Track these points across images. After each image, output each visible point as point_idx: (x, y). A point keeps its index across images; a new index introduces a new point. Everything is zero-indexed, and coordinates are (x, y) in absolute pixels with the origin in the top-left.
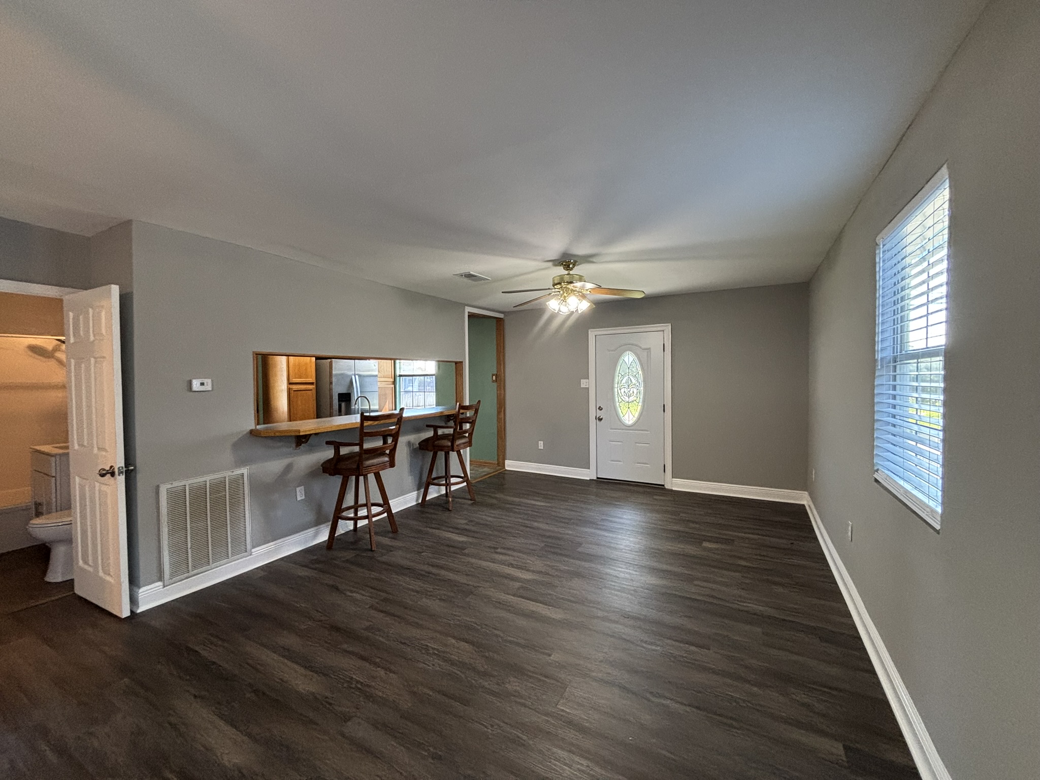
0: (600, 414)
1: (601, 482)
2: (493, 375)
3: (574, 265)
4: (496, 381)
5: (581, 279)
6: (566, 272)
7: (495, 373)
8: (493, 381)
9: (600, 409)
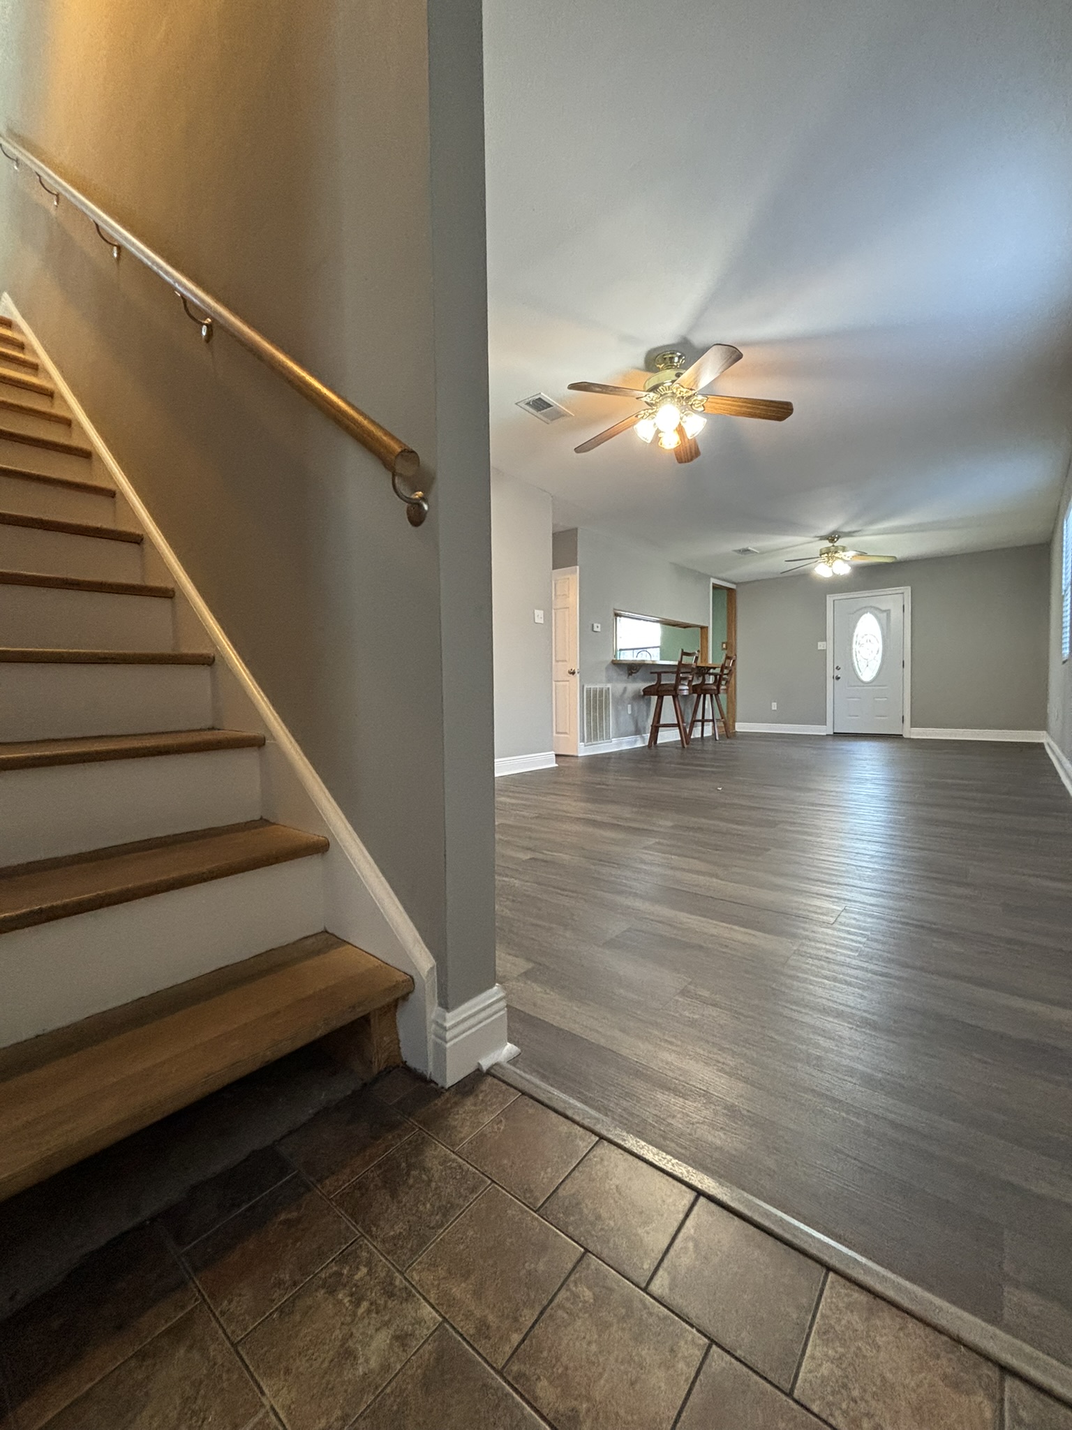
0: (838, 673)
1: (837, 735)
2: (723, 643)
3: (838, 539)
4: (726, 649)
5: (844, 549)
6: (831, 544)
7: (725, 640)
8: (723, 649)
9: (838, 668)
